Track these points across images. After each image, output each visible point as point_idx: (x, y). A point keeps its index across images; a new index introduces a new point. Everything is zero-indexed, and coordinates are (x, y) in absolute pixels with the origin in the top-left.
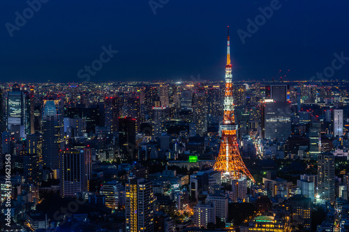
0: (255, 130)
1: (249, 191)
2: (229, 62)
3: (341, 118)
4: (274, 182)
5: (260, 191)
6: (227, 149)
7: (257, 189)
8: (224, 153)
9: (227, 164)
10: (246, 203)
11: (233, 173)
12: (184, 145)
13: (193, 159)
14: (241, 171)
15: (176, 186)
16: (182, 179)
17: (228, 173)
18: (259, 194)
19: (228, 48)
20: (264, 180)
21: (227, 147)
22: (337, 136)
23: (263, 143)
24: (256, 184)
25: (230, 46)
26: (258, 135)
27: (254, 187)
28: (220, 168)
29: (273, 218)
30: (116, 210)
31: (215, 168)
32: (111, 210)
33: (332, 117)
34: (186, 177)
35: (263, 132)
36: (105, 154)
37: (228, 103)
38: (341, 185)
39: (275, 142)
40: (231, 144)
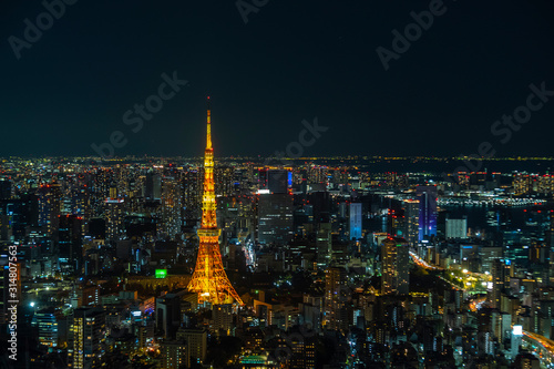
0: (245, 230)
1: (236, 320)
2: (209, 145)
3: (359, 214)
4: (269, 306)
5: (250, 319)
6: (207, 261)
7: (246, 316)
8: (203, 267)
9: (207, 282)
10: (231, 337)
11: (215, 294)
12: (149, 252)
13: (161, 273)
14: (225, 291)
15: (137, 313)
16: (146, 302)
17: (207, 294)
18: (249, 323)
19: (209, 127)
20: (256, 303)
21: (207, 259)
22: (354, 239)
23: (256, 249)
24: (245, 307)
25: (211, 123)
26: (249, 237)
27: (242, 314)
28: (198, 288)
29: (265, 358)
30: (54, 348)
31: (191, 288)
32: (47, 347)
33: (348, 213)
34: (152, 300)
35: (256, 233)
36: (39, 266)
37: (209, 199)
38: (356, 309)
39: (271, 248)
40: (211, 253)
